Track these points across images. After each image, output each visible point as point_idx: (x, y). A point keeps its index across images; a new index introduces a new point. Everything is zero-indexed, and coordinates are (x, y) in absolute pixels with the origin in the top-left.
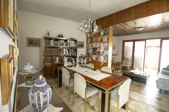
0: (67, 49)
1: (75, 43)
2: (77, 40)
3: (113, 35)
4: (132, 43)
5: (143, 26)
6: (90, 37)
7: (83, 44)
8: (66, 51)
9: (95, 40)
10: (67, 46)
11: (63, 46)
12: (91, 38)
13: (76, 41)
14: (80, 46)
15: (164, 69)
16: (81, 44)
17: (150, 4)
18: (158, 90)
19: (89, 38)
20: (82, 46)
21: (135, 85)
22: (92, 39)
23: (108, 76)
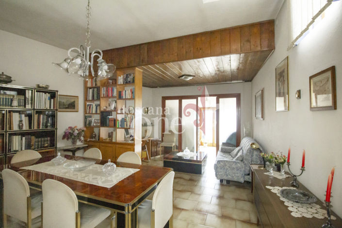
0: (23, 116)
1: (52, 100)
2: (57, 91)
3: (143, 86)
4: (177, 101)
5: (191, 74)
6: (94, 85)
7: (74, 102)
8: (21, 121)
9: (105, 93)
10: (25, 107)
11: (11, 106)
12: (95, 90)
13: (53, 95)
14: (67, 106)
15: (223, 144)
16: (68, 103)
17: (198, 39)
18: (218, 181)
19: (90, 88)
20: (71, 106)
21: (185, 180)
22: (98, 90)
23: (132, 171)
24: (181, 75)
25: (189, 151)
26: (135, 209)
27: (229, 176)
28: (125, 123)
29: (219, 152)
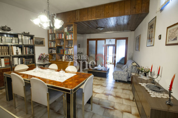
0: (18, 48)
1: (32, 40)
2: (34, 35)
4: (95, 41)
5: (103, 27)
6: (52, 32)
7: (43, 41)
8: (17, 50)
9: (58, 36)
10: (19, 43)
11: (12, 43)
12: (53, 35)
13: (32, 37)
14: (39, 43)
15: (118, 63)
16: (40, 41)
19: (50, 34)
20: (41, 43)
21: (98, 80)
22: (54, 35)
23: (73, 75)
24: (97, 27)
25: (100, 66)
26: (75, 92)
27: (120, 79)
28: (69, 52)
29: (115, 67)
